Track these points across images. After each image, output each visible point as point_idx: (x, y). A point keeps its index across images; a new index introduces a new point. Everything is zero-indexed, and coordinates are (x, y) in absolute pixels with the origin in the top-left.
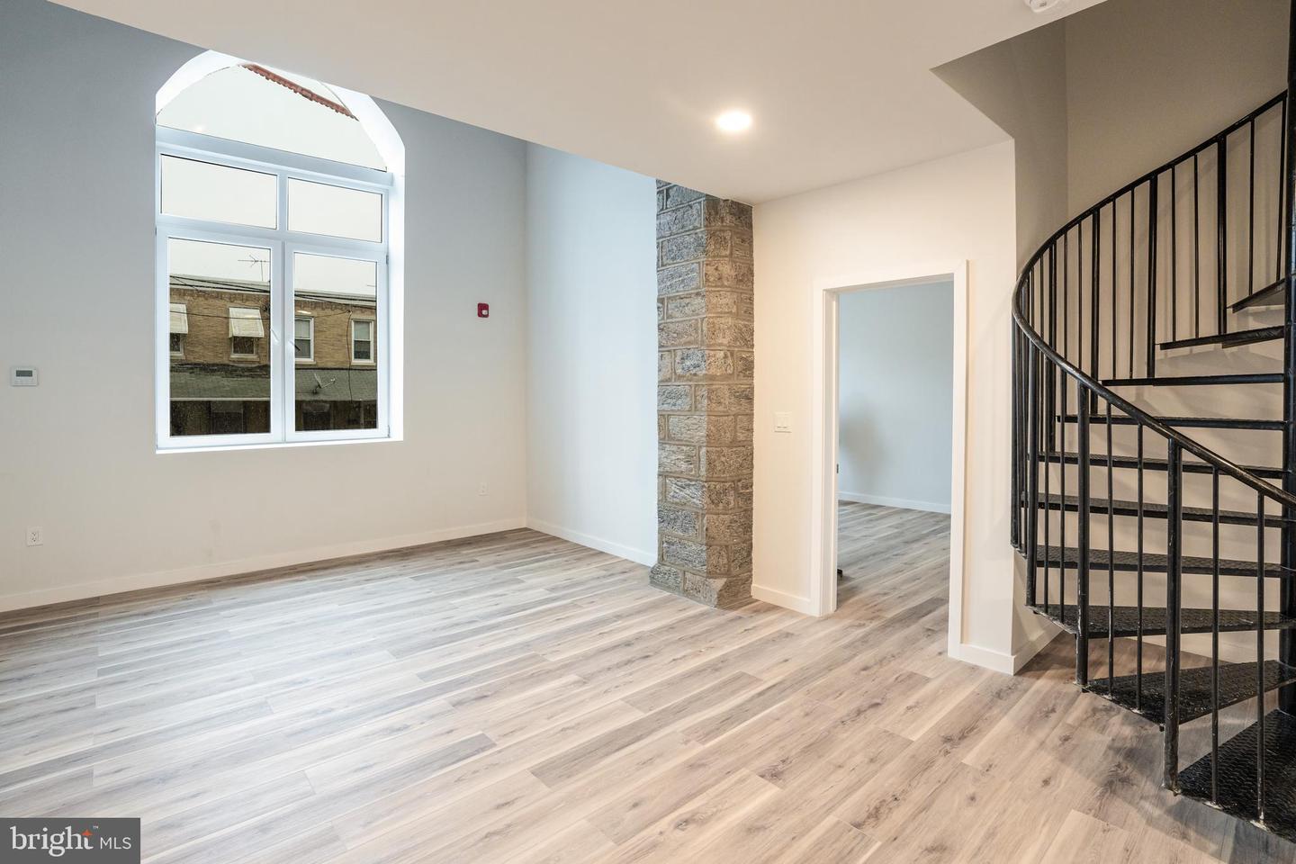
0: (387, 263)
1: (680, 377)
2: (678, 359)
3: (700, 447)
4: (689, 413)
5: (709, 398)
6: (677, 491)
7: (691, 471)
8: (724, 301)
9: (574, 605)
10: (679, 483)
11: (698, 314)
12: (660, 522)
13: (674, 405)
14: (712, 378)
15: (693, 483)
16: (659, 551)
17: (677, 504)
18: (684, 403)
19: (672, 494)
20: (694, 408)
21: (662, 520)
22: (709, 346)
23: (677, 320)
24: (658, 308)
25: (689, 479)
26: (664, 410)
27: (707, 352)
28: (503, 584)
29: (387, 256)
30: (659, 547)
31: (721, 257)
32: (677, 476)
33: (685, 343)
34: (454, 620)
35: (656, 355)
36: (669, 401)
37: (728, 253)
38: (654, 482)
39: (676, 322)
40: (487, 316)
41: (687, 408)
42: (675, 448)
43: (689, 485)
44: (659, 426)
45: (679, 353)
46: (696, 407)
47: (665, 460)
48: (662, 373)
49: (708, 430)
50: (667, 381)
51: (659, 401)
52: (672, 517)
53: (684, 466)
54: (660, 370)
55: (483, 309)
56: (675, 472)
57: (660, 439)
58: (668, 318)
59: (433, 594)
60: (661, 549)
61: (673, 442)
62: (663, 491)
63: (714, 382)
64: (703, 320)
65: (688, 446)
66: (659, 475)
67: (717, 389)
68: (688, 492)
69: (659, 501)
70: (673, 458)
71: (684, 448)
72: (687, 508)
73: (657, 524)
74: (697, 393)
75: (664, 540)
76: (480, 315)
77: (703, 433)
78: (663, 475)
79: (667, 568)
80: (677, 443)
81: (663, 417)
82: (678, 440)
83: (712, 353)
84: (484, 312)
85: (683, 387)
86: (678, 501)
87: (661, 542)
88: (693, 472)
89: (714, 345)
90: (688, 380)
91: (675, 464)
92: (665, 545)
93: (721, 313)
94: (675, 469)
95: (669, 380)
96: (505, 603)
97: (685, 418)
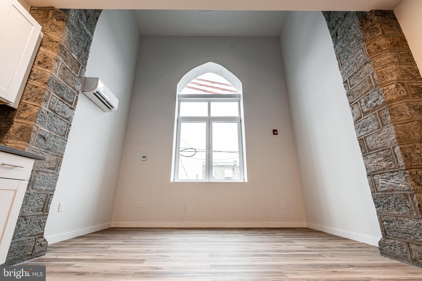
0: (241, 122)
1: (366, 113)
2: (363, 104)
3: (394, 147)
4: (379, 130)
5: (391, 114)
6: (384, 182)
7: (392, 165)
8: (385, 58)
9: (320, 255)
10: (385, 177)
11: (369, 73)
12: (376, 207)
13: (367, 130)
14: (390, 102)
15: (396, 173)
16: (381, 228)
17: (386, 191)
18: (373, 126)
19: (380, 185)
20: (382, 124)
21: (377, 205)
22: (381, 85)
23: (356, 85)
24: (345, 86)
25: (391, 172)
26: (361, 136)
27: (381, 89)
28: (282, 242)
29: (241, 120)
30: (381, 225)
31: (376, 38)
32: (382, 172)
33: (365, 93)
34: (249, 250)
35: (349, 109)
36: (363, 129)
37: (380, 33)
38: (366, 181)
39: (356, 86)
40: (277, 134)
41: (376, 127)
42: (375, 155)
43: (392, 176)
44: (360, 146)
45: (363, 100)
46: (383, 124)
47: (370, 165)
48: (354, 117)
49: (396, 134)
50: (359, 119)
51: (357, 132)
52: (385, 201)
53: (384, 164)
54: (353, 116)
55: (275, 132)
56: (379, 170)
57: (363, 153)
58: (351, 87)
59: (248, 240)
60: (382, 226)
61: (372, 152)
62: (374, 186)
63: (393, 104)
64: (373, 74)
65: (384, 150)
66: (368, 176)
67: (396, 107)
68: (393, 181)
69: (372, 192)
70: (375, 161)
71: (382, 153)
72: (396, 192)
73: (375, 209)
74: (381, 115)
75: (383, 219)
76: (274, 134)
77: (393, 137)
78: (371, 175)
79: (392, 241)
80: (376, 151)
81: (362, 141)
82: (375, 149)
83: (385, 88)
84: (276, 132)
85: (370, 117)
86: (386, 189)
87: (381, 222)
88: (394, 166)
89: (385, 83)
90: (372, 112)
91: (377, 165)
92: (385, 223)
93: (386, 64)
94: (378, 168)
95: (360, 117)
96: (279, 248)
97: (376, 134)
